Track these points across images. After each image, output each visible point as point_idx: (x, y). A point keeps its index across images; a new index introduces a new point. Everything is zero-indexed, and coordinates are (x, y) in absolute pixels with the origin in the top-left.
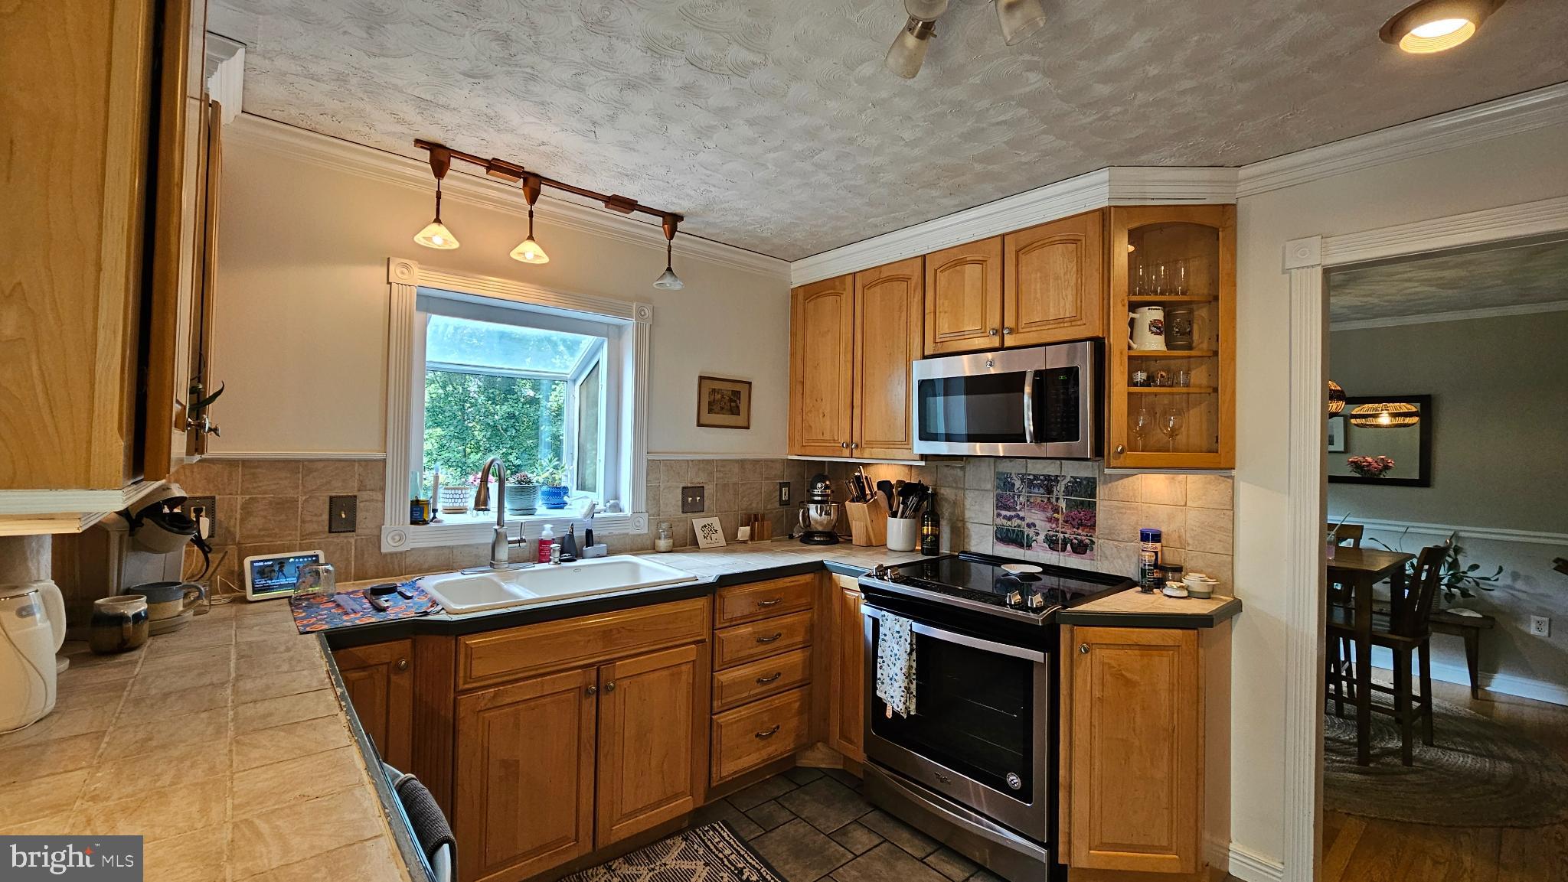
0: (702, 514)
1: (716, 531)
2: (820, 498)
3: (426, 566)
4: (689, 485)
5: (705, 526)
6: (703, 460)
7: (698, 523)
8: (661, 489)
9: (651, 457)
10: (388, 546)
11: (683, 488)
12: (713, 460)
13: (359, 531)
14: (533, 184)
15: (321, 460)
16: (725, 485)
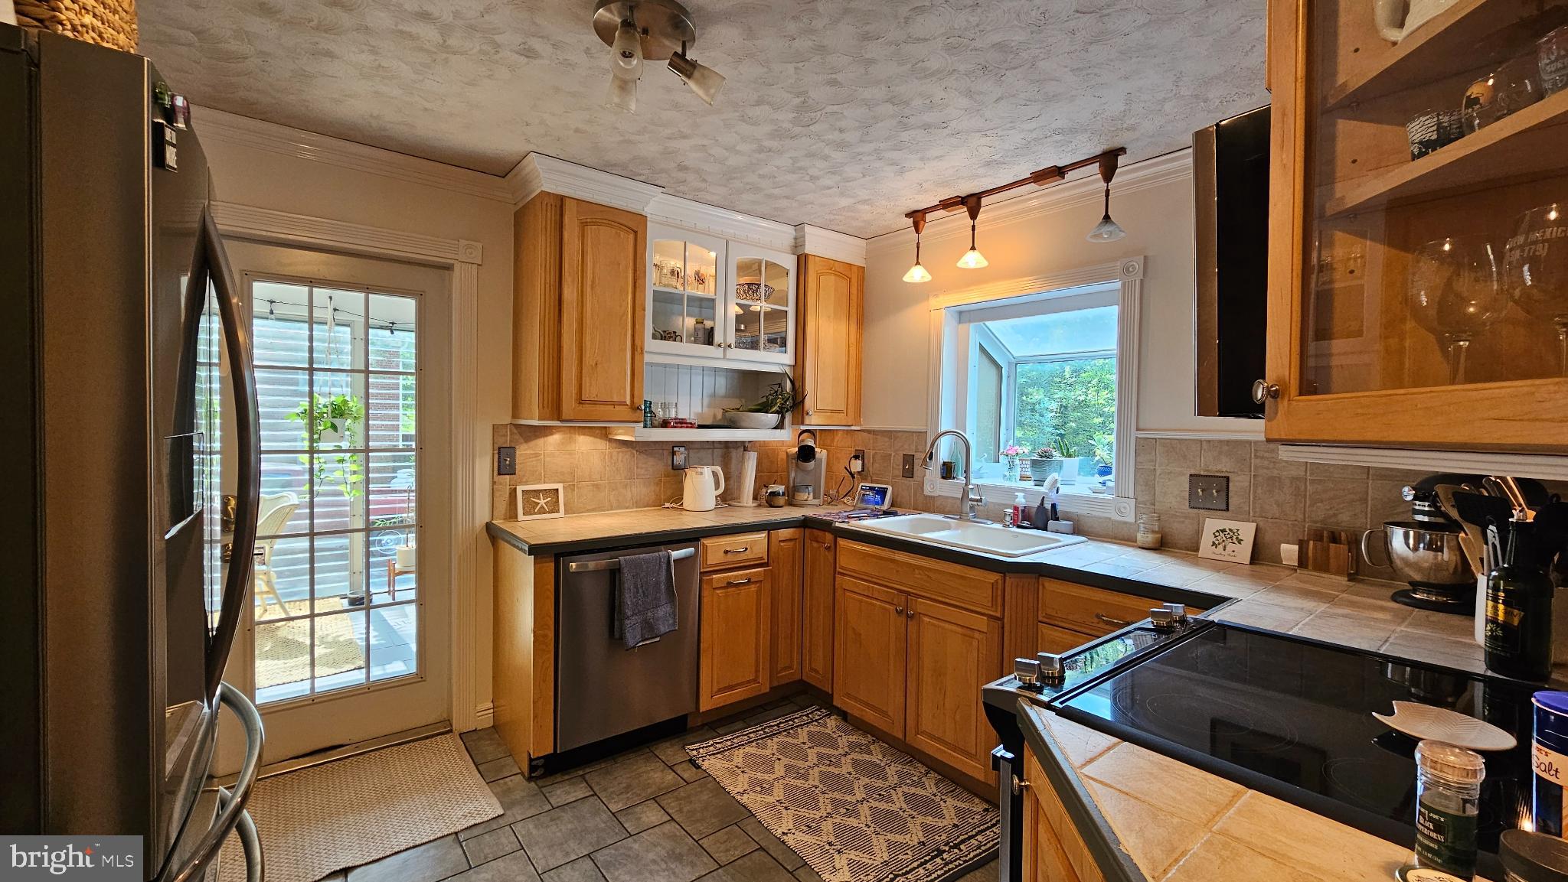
0: (1225, 514)
1: (1240, 541)
2: (1426, 519)
3: (947, 509)
4: (1202, 473)
5: (1223, 531)
6: (1228, 442)
7: (1212, 524)
8: (1158, 474)
9: (1141, 435)
10: (928, 490)
11: (1191, 475)
12: (1249, 442)
13: (915, 478)
14: (972, 203)
15: (900, 431)
16: (1272, 479)
